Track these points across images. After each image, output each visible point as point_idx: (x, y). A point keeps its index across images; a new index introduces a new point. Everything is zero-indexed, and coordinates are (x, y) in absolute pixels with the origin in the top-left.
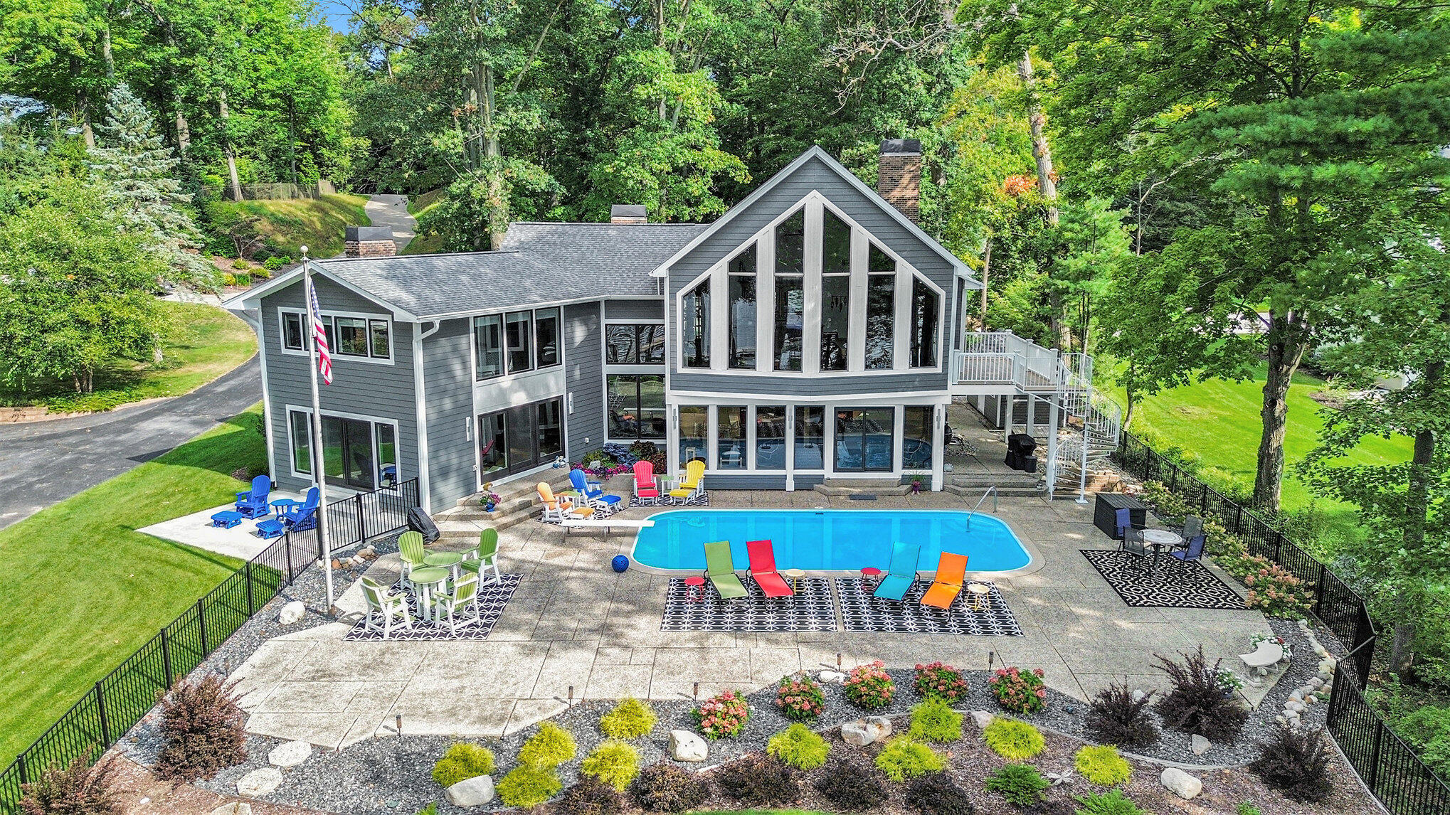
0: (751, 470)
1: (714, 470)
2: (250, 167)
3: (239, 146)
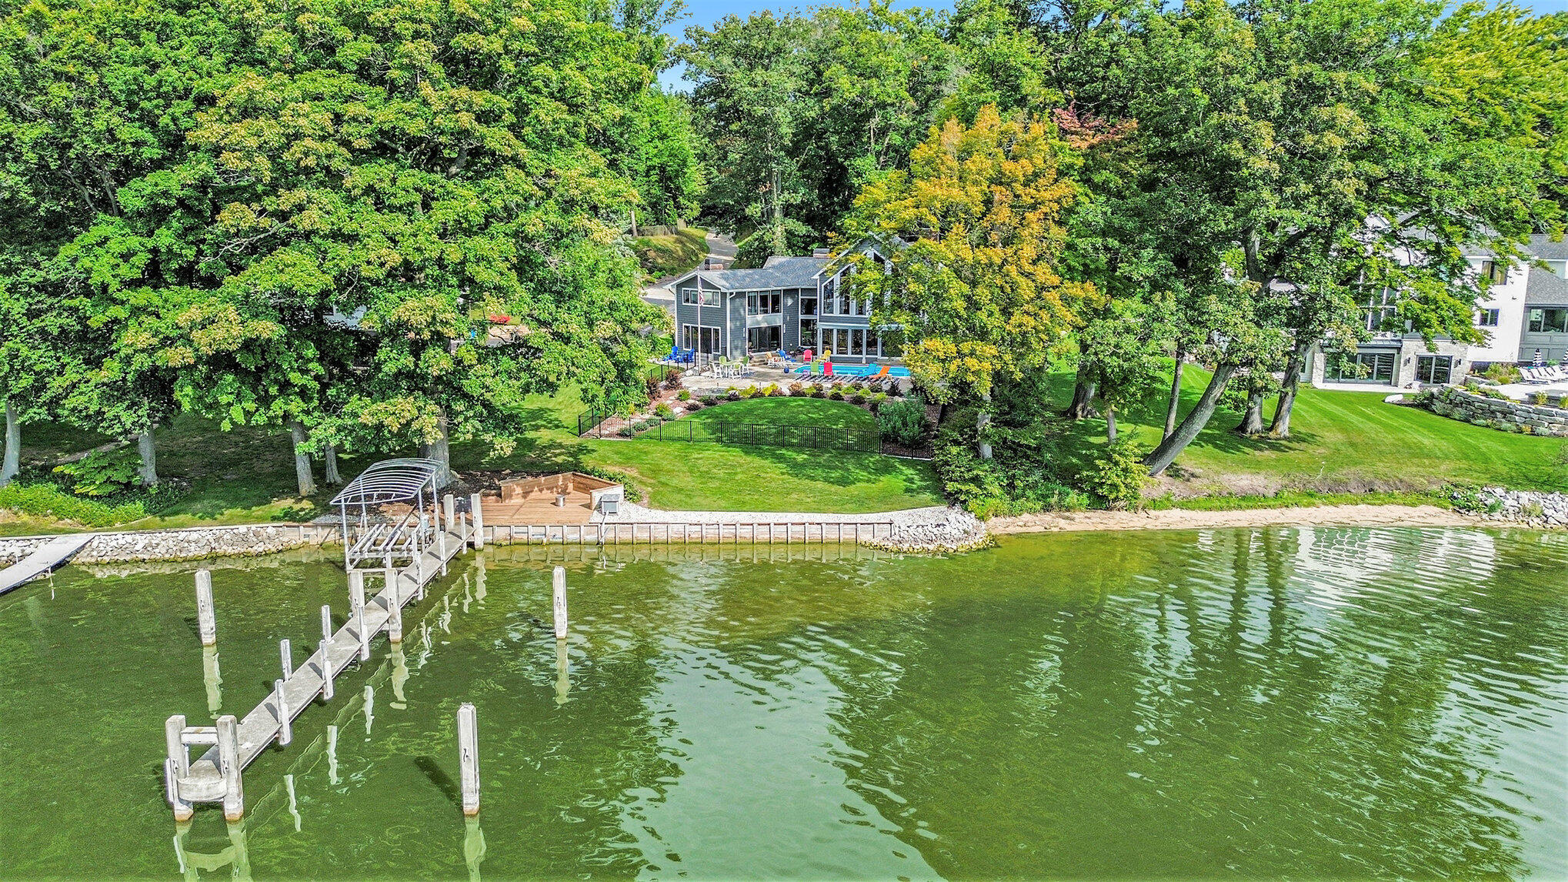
0: (849, 355)
1: (835, 354)
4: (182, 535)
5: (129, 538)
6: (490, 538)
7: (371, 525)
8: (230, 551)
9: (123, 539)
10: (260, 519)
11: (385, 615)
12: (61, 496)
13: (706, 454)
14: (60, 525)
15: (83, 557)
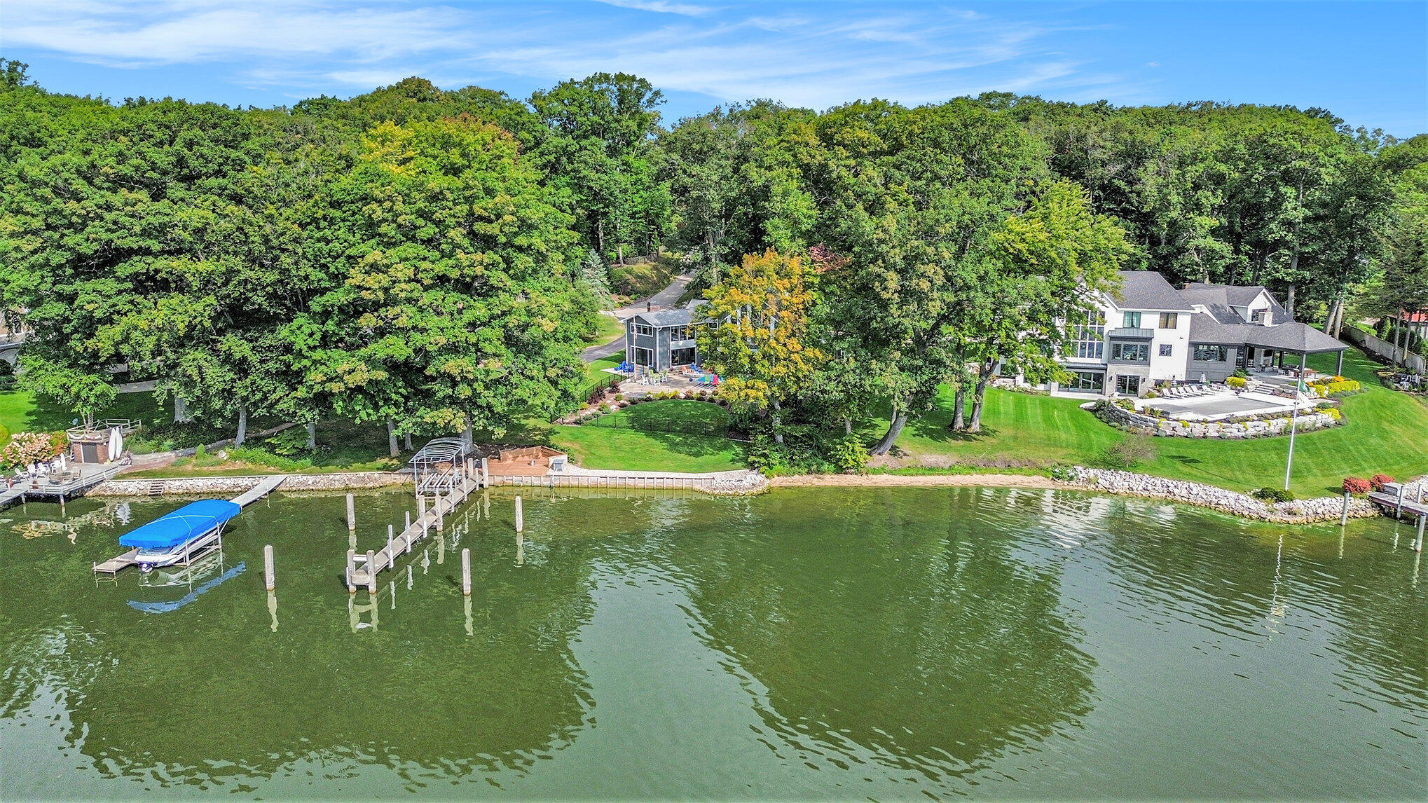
2: (628, 249)
4: (332, 477)
5: (305, 478)
6: (492, 483)
7: (429, 473)
8: (355, 486)
9: (302, 478)
10: (371, 469)
11: (435, 518)
12: (267, 455)
13: (622, 436)
14: (268, 470)
15: (282, 487)
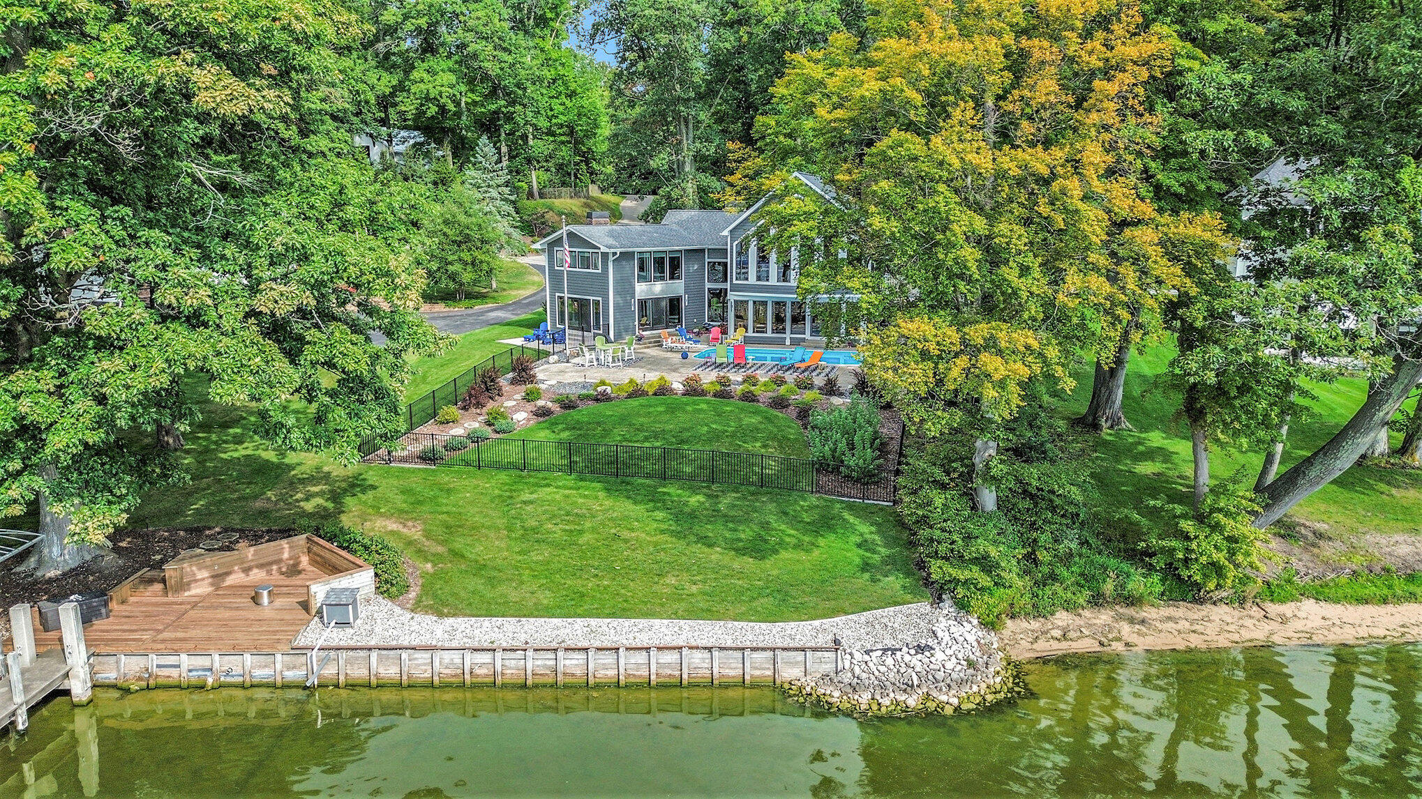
0: (769, 334)
2: (545, 177)
3: (538, 162)
6: (111, 677)
